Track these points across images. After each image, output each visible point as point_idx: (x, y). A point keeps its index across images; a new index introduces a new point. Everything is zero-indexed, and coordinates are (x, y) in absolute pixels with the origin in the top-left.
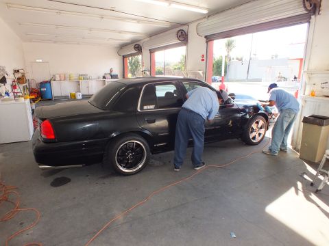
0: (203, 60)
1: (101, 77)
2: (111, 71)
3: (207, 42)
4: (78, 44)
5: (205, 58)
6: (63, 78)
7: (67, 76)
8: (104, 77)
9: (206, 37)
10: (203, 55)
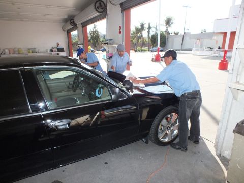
0: (120, 32)
1: (49, 51)
2: (58, 44)
3: (122, 11)
4: (22, 20)
5: (121, 30)
6: (12, 52)
7: (16, 50)
8: (52, 51)
9: (121, 4)
10: (120, 27)
